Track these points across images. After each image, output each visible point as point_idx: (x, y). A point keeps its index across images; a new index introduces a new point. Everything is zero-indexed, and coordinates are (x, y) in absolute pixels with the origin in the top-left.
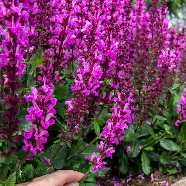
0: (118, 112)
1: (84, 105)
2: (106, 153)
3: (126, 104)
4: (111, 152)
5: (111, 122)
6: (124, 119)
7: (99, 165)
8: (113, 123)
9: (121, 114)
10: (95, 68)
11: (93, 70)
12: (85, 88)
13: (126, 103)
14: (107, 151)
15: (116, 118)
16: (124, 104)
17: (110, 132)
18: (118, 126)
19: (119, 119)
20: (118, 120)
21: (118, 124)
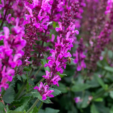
0: (61, 41)
1: (34, 38)
2: (52, 81)
3: (68, 33)
4: (57, 80)
5: (54, 52)
6: (67, 48)
7: (47, 93)
8: (56, 52)
9: (63, 43)
10: (44, 1)
11: (43, 4)
12: (36, 21)
13: (68, 31)
14: (53, 80)
15: (59, 47)
16: (66, 33)
17: (54, 61)
18: (62, 54)
19: (63, 48)
20: (61, 49)
21: (62, 52)
